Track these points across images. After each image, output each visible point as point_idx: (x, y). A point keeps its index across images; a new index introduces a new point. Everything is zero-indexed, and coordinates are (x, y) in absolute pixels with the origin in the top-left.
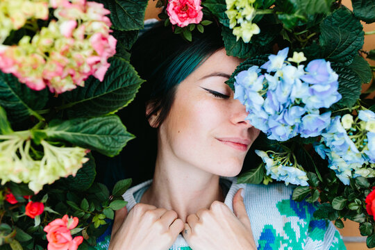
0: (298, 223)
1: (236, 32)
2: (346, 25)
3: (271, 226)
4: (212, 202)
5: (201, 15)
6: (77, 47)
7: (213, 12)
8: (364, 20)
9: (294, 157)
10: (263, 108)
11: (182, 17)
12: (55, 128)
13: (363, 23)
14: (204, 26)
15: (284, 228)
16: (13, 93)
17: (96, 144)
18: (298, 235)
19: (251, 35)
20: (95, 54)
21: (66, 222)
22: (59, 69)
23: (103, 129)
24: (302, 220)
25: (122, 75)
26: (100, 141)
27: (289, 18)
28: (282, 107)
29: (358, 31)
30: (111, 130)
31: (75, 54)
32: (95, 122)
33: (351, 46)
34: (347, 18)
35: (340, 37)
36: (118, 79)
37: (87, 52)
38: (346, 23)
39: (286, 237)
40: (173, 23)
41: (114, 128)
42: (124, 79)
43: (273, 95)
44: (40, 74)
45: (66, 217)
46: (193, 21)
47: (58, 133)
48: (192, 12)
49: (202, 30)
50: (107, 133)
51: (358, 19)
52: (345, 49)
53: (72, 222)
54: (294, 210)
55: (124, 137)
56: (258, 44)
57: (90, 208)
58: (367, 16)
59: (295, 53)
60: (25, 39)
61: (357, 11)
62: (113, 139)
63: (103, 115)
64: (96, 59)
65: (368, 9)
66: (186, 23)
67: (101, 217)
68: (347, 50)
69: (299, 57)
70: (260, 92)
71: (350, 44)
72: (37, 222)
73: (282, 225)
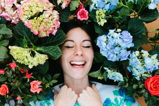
0: (120, 98)
1: (99, 23)
2: (138, 24)
3: (109, 98)
4: (87, 87)
5: (88, 17)
6: (49, 22)
7: (92, 18)
8: (145, 22)
9: (119, 71)
10: (106, 48)
11: (81, 17)
12: (39, 48)
13: (144, 23)
14: (88, 22)
15: (115, 100)
16: (27, 37)
17: (51, 54)
18: (119, 102)
19: (104, 23)
20: (54, 25)
21: (37, 82)
22: (44, 28)
23: (54, 50)
24: (122, 97)
25: (60, 36)
26: (52, 54)
27: (117, 18)
28: (112, 46)
29: (143, 26)
30: (56, 50)
31: (48, 24)
32: (51, 47)
33: (140, 31)
34: (139, 21)
35: (136, 28)
36: (59, 36)
37: (52, 24)
38: (138, 23)
39: (115, 103)
40: (78, 19)
41: (57, 50)
42: (61, 37)
43: (110, 43)
44: (38, 29)
45: (37, 81)
46: (85, 19)
47: (40, 49)
48: (85, 15)
49: (87, 23)
50: (55, 51)
51: (143, 21)
52: (138, 32)
53: (39, 83)
54: (120, 94)
55: (60, 54)
56: (107, 28)
57: (45, 81)
58: (146, 20)
59: (118, 29)
60: (36, 18)
61: (142, 19)
62: (56, 54)
63: (54, 45)
64: (54, 26)
65: (146, 18)
66: (83, 19)
67: (48, 84)
68: (139, 32)
69: (119, 30)
70: (105, 42)
71: (140, 30)
72: (28, 81)
73: (114, 98)
